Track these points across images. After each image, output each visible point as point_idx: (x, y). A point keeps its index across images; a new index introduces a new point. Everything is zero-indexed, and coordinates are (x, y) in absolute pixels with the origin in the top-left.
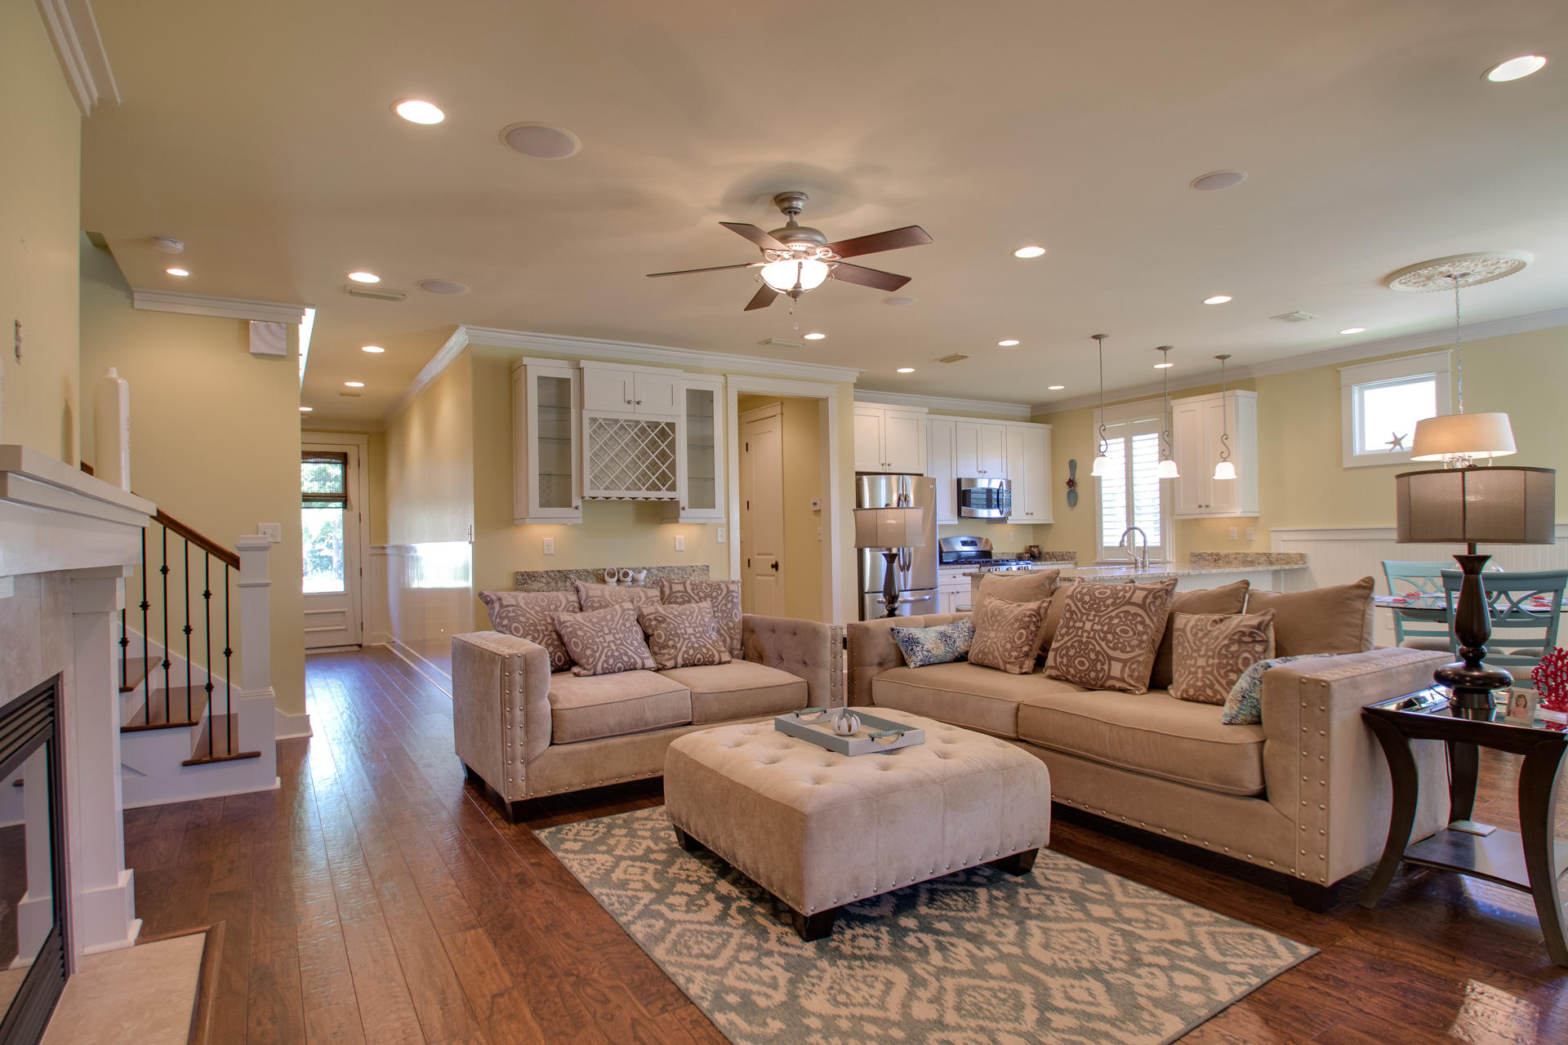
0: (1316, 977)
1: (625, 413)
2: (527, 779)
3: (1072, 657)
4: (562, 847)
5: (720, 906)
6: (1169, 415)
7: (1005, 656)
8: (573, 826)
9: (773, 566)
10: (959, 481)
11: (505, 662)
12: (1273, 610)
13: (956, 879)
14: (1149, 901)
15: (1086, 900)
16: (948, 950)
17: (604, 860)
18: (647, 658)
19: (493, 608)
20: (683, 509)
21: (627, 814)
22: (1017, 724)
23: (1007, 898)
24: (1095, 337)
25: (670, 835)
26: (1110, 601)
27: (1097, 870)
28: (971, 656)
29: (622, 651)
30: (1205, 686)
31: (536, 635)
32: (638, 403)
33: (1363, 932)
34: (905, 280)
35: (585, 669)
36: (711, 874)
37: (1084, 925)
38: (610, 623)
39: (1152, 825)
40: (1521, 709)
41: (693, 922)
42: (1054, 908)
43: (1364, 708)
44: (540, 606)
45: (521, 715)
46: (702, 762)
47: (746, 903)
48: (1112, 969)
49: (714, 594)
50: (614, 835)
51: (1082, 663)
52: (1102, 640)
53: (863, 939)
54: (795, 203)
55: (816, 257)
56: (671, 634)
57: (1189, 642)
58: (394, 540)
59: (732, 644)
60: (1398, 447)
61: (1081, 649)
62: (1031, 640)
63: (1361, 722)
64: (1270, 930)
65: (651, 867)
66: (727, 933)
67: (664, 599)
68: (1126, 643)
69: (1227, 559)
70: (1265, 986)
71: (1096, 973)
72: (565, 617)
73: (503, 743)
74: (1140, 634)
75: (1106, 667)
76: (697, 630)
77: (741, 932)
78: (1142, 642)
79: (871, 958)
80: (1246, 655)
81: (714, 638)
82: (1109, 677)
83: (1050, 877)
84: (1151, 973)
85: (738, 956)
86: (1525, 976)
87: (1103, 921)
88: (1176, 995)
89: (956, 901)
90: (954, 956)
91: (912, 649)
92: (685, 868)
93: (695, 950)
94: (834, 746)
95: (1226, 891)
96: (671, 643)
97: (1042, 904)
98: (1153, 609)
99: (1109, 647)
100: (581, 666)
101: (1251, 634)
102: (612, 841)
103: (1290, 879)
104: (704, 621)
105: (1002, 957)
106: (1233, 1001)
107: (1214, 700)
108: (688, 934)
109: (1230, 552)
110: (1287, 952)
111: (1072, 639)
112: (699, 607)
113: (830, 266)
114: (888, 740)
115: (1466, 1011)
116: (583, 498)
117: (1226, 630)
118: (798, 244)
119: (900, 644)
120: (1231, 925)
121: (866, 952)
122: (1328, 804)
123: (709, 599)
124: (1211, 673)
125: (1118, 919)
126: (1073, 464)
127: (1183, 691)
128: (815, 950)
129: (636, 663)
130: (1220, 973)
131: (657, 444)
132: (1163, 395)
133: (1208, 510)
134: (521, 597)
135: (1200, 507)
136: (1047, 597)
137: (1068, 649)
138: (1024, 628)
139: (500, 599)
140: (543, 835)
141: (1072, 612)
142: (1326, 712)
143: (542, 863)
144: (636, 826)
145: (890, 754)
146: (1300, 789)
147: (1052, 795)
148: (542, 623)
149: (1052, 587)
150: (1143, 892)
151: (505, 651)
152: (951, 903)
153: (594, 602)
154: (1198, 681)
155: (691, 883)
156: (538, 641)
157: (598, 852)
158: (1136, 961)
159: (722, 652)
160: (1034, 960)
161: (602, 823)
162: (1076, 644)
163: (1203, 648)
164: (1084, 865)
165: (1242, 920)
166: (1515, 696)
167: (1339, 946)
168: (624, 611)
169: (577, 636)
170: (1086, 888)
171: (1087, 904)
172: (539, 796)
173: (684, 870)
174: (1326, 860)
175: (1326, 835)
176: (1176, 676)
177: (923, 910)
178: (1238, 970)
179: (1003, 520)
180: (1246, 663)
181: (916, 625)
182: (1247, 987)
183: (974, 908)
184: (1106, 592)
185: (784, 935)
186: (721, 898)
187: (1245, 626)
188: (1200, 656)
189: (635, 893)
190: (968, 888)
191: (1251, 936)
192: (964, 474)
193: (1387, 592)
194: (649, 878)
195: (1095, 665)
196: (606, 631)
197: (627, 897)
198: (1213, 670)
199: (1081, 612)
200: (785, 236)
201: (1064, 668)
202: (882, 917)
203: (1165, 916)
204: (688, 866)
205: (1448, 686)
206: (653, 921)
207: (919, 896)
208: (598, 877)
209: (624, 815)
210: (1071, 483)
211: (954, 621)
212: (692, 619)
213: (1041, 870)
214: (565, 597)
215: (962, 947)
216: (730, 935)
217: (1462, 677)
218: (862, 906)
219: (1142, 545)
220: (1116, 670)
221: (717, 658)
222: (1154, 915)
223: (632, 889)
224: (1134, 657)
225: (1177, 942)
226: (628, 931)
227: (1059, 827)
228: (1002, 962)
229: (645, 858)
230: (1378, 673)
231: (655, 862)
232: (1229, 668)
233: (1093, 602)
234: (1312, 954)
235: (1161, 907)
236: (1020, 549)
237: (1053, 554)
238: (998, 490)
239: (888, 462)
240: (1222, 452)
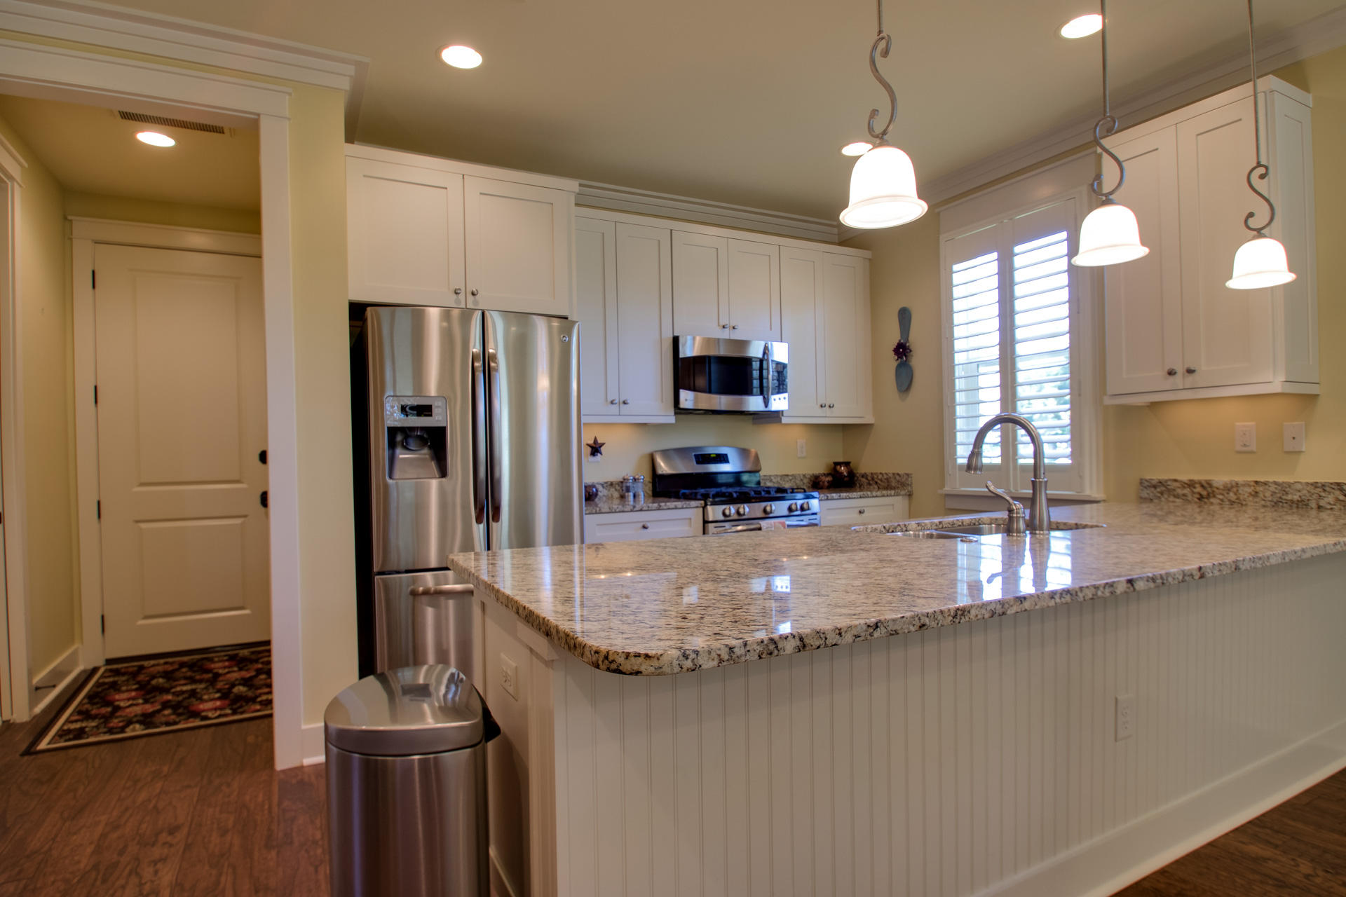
10: (677, 342)
69: (1232, 496)
109: (1239, 479)
126: (905, 316)
133: (1190, 380)
135: (1171, 373)
179: (773, 417)
210: (902, 350)
219: (1032, 463)
236: (817, 466)
237: (873, 479)
238: (761, 361)
239: (471, 288)
240: (1251, 215)
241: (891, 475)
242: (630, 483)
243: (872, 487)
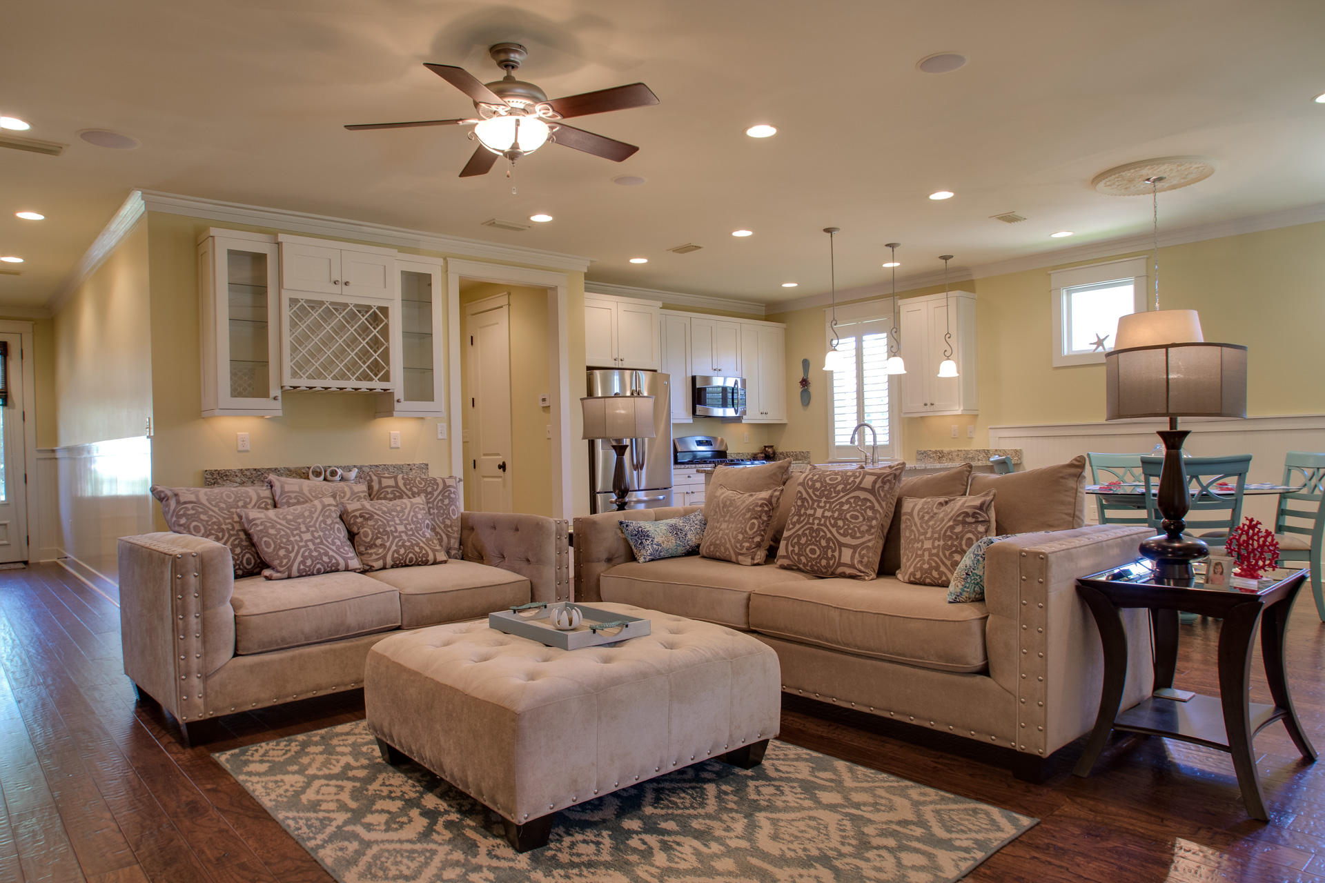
0: (1037, 847)
1: (332, 295)
2: (206, 695)
3: (803, 545)
4: (246, 769)
5: (425, 822)
6: (896, 314)
7: (737, 547)
8: (262, 747)
9: (500, 467)
10: (694, 379)
11: (178, 563)
12: (994, 491)
13: (686, 777)
14: (877, 784)
15: (815, 788)
16: (674, 849)
17: (292, 780)
18: (351, 558)
19: (168, 506)
20: (398, 401)
21: (326, 729)
22: (748, 614)
23: (735, 793)
24: (828, 230)
25: (373, 750)
26: (840, 487)
27: (827, 757)
28: (703, 550)
29: (322, 551)
30: (931, 568)
31: (220, 535)
32: (346, 284)
33: (1079, 800)
34: (632, 150)
35: (278, 572)
36: (418, 789)
37: (813, 813)
38: (308, 520)
39: (880, 709)
40: (1218, 576)
41: (392, 841)
42: (784, 798)
43: (1078, 580)
44: (225, 502)
45: (197, 623)
46: (405, 665)
47: (454, 817)
48: (841, 855)
49: (429, 489)
50: (308, 754)
51: (813, 551)
52: (833, 527)
53: (584, 845)
54: (512, 55)
55: (536, 115)
56: (379, 532)
57: (916, 525)
58: (64, 442)
59: (449, 543)
60: (1101, 348)
61: (812, 537)
62: (763, 530)
63: (1075, 594)
64: (993, 804)
65: (349, 785)
66: (431, 850)
67: (371, 495)
68: (856, 529)
69: (950, 456)
70: (990, 860)
71: (825, 860)
72: (253, 514)
73: (174, 655)
74: (870, 519)
75: (836, 554)
76: (409, 527)
77: (447, 848)
78: (871, 527)
79: (590, 865)
80: (970, 535)
81: (428, 536)
82: (840, 564)
83: (781, 768)
84: (879, 856)
85: (442, 874)
86: (1226, 832)
87: (832, 807)
88: (904, 876)
89: (683, 798)
90: (680, 855)
91: (641, 543)
92: (387, 783)
93: (393, 871)
94: (553, 640)
95: (950, 769)
96: (379, 542)
97: (771, 795)
98: (882, 494)
99: (840, 534)
100: (273, 569)
101: (974, 515)
102: (305, 760)
103: (1011, 753)
104: (417, 517)
105: (730, 852)
106: (959, 877)
107: (940, 582)
108: (386, 854)
109: (953, 449)
110: (1009, 824)
111: (802, 527)
112: (411, 502)
113: (551, 128)
114: (611, 633)
115: (1176, 869)
116: (282, 387)
117: (951, 512)
118: (515, 100)
119: (629, 538)
120: (955, 802)
121: (585, 859)
122: (1046, 676)
123: (423, 496)
124: (937, 555)
125: (846, 804)
126: (806, 364)
127: (911, 574)
128: (528, 861)
129: (338, 564)
130: (946, 850)
131: (369, 330)
132: (893, 295)
133: (932, 408)
134: (204, 493)
135: (926, 405)
136: (779, 486)
137: (799, 537)
138: (756, 518)
139: (176, 495)
140: (223, 758)
141: (803, 500)
142: (1044, 584)
143: (219, 788)
144: (335, 742)
145: (614, 646)
146: (1020, 662)
147: (782, 685)
148: (227, 521)
149: (785, 477)
150: (873, 776)
151: (177, 550)
152: (678, 801)
153: (290, 498)
154: (924, 564)
155: (393, 799)
156: (223, 541)
157: (288, 773)
158: (864, 845)
159: (437, 550)
160: (763, 852)
161: (296, 741)
162: (807, 532)
163: (930, 531)
164: (815, 754)
165: (966, 796)
166: (1213, 564)
167: (1056, 815)
168: (324, 506)
169: (268, 535)
170: (816, 777)
171: (817, 792)
172: (219, 714)
173: (387, 786)
174: (1044, 731)
175: (1044, 706)
176: (903, 560)
177: (648, 810)
178: (964, 846)
179: (737, 420)
180: (970, 543)
181: (645, 517)
182: (972, 862)
183: (703, 805)
184: (837, 478)
185: (496, 848)
186: (426, 813)
187: (968, 507)
188: (926, 539)
189: (327, 815)
190: (696, 785)
191: (975, 811)
192: (699, 372)
193: (1093, 483)
194: (345, 797)
195: (826, 553)
196: (303, 529)
197: (317, 819)
198: (938, 552)
199: (812, 499)
200: (502, 89)
201: (796, 557)
202: (604, 821)
203: (892, 797)
204: (392, 781)
205: (1151, 558)
206: (346, 843)
207: (645, 796)
208: (285, 799)
209: (323, 731)
210: (805, 382)
211: (686, 514)
212: (403, 516)
213: (771, 761)
214: (254, 492)
215: (689, 846)
216: (434, 852)
217: (1164, 548)
218: (583, 811)
219: (872, 444)
220: (846, 556)
221: (431, 558)
222: (882, 798)
223: (324, 811)
224: (863, 543)
225: (904, 823)
226: (315, 858)
227: (791, 718)
228: (730, 857)
229: (342, 775)
230: (1090, 546)
231: (354, 779)
232: (954, 549)
233: (824, 489)
234: (1032, 825)
235: (889, 790)
236: (755, 448)
237: (787, 455)
238: (733, 389)
239: (620, 357)
240: (946, 351)
241: (798, 453)
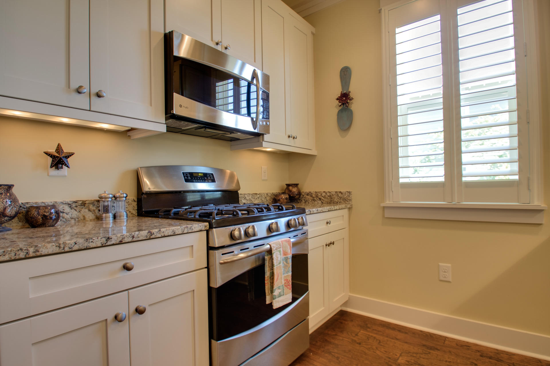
126: (346, 73)
179: (255, 139)
210: (344, 99)
241: (334, 193)
242: (109, 203)
243: (316, 202)
